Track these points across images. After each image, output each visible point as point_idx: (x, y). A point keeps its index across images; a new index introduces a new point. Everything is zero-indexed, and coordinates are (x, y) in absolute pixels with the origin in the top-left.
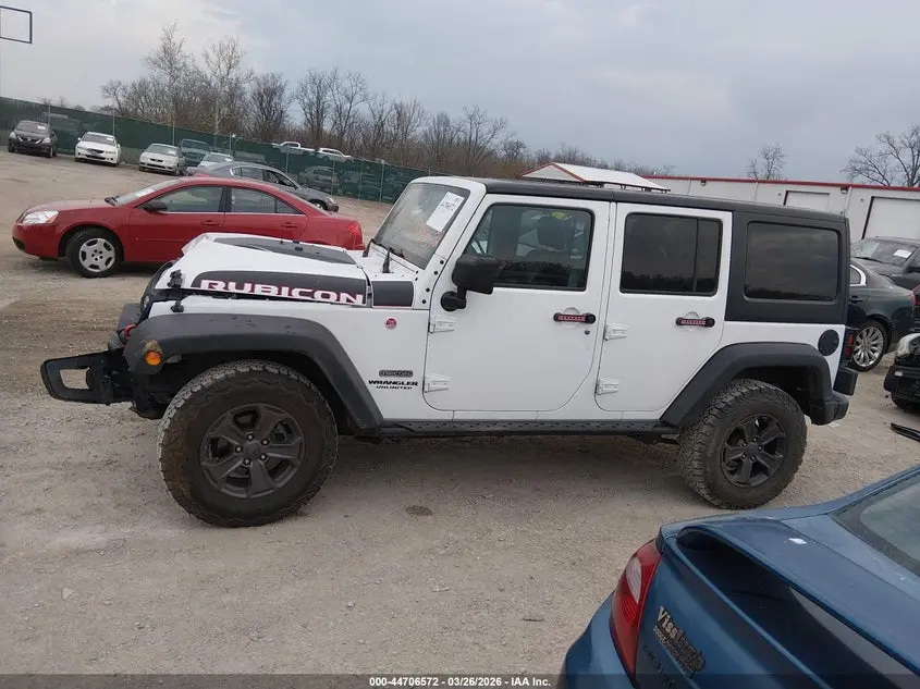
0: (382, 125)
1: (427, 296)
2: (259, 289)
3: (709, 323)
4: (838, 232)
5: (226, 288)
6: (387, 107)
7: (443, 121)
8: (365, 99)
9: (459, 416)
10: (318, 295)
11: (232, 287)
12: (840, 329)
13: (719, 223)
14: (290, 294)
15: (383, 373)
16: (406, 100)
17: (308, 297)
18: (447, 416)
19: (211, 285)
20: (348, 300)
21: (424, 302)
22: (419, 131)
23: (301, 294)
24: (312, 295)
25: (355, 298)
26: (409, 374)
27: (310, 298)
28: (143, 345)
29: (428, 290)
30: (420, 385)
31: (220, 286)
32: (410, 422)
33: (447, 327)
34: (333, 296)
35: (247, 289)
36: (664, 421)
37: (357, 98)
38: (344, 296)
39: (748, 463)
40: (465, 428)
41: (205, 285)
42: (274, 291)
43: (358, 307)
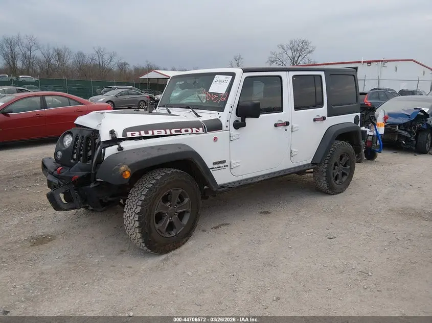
0: (50, 61)
1: (228, 124)
2: (156, 133)
3: (324, 118)
4: (354, 76)
5: (140, 134)
6: (51, 51)
7: (81, 55)
8: (38, 48)
9: (245, 177)
10: (183, 130)
11: (143, 134)
12: (359, 114)
13: (320, 76)
14: (171, 133)
15: (214, 164)
16: (61, 47)
17: (179, 133)
18: (239, 178)
19: (132, 134)
20: (197, 131)
21: (227, 127)
22: (70, 61)
23: (176, 131)
24: (180, 131)
25: (199, 129)
26: (224, 162)
27: (180, 133)
28: (118, 169)
29: (228, 121)
30: (229, 166)
31: (137, 134)
32: (228, 184)
33: (236, 137)
34: (190, 130)
35: (150, 133)
36: (313, 163)
37: (33, 48)
38: (194, 130)
39: (340, 174)
40: (249, 182)
41: (129, 135)
42: (163, 133)
43: (202, 133)
